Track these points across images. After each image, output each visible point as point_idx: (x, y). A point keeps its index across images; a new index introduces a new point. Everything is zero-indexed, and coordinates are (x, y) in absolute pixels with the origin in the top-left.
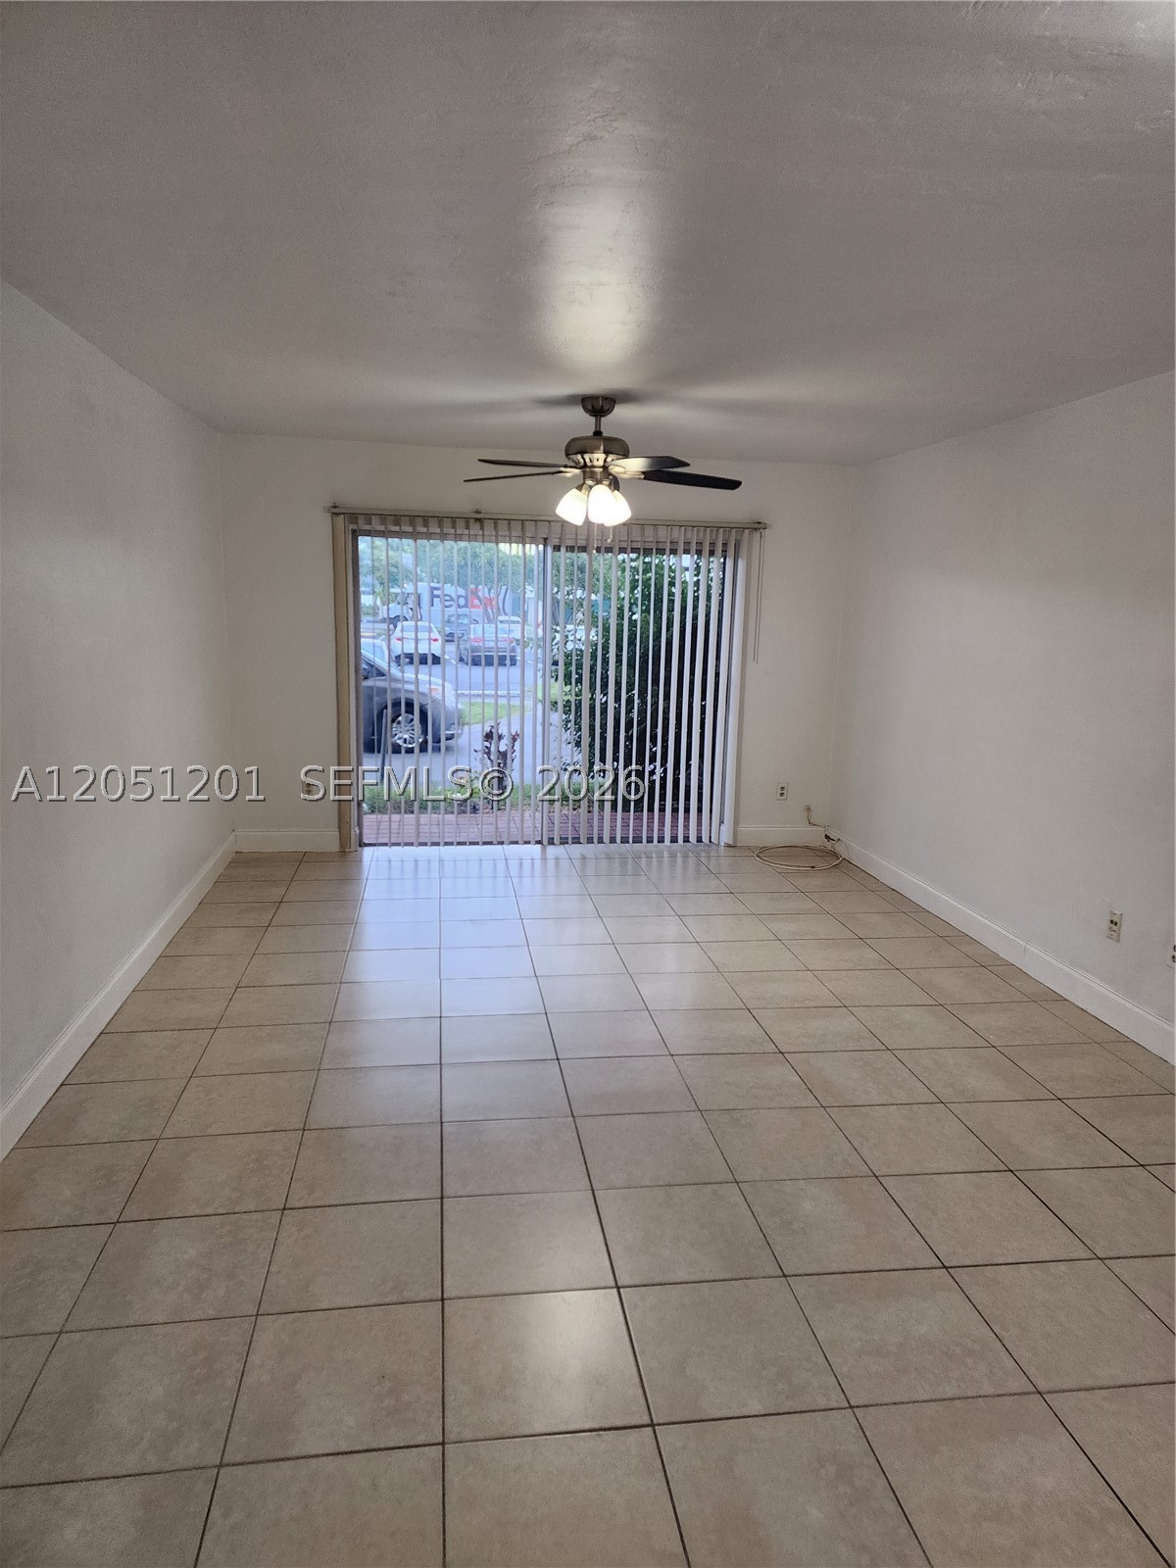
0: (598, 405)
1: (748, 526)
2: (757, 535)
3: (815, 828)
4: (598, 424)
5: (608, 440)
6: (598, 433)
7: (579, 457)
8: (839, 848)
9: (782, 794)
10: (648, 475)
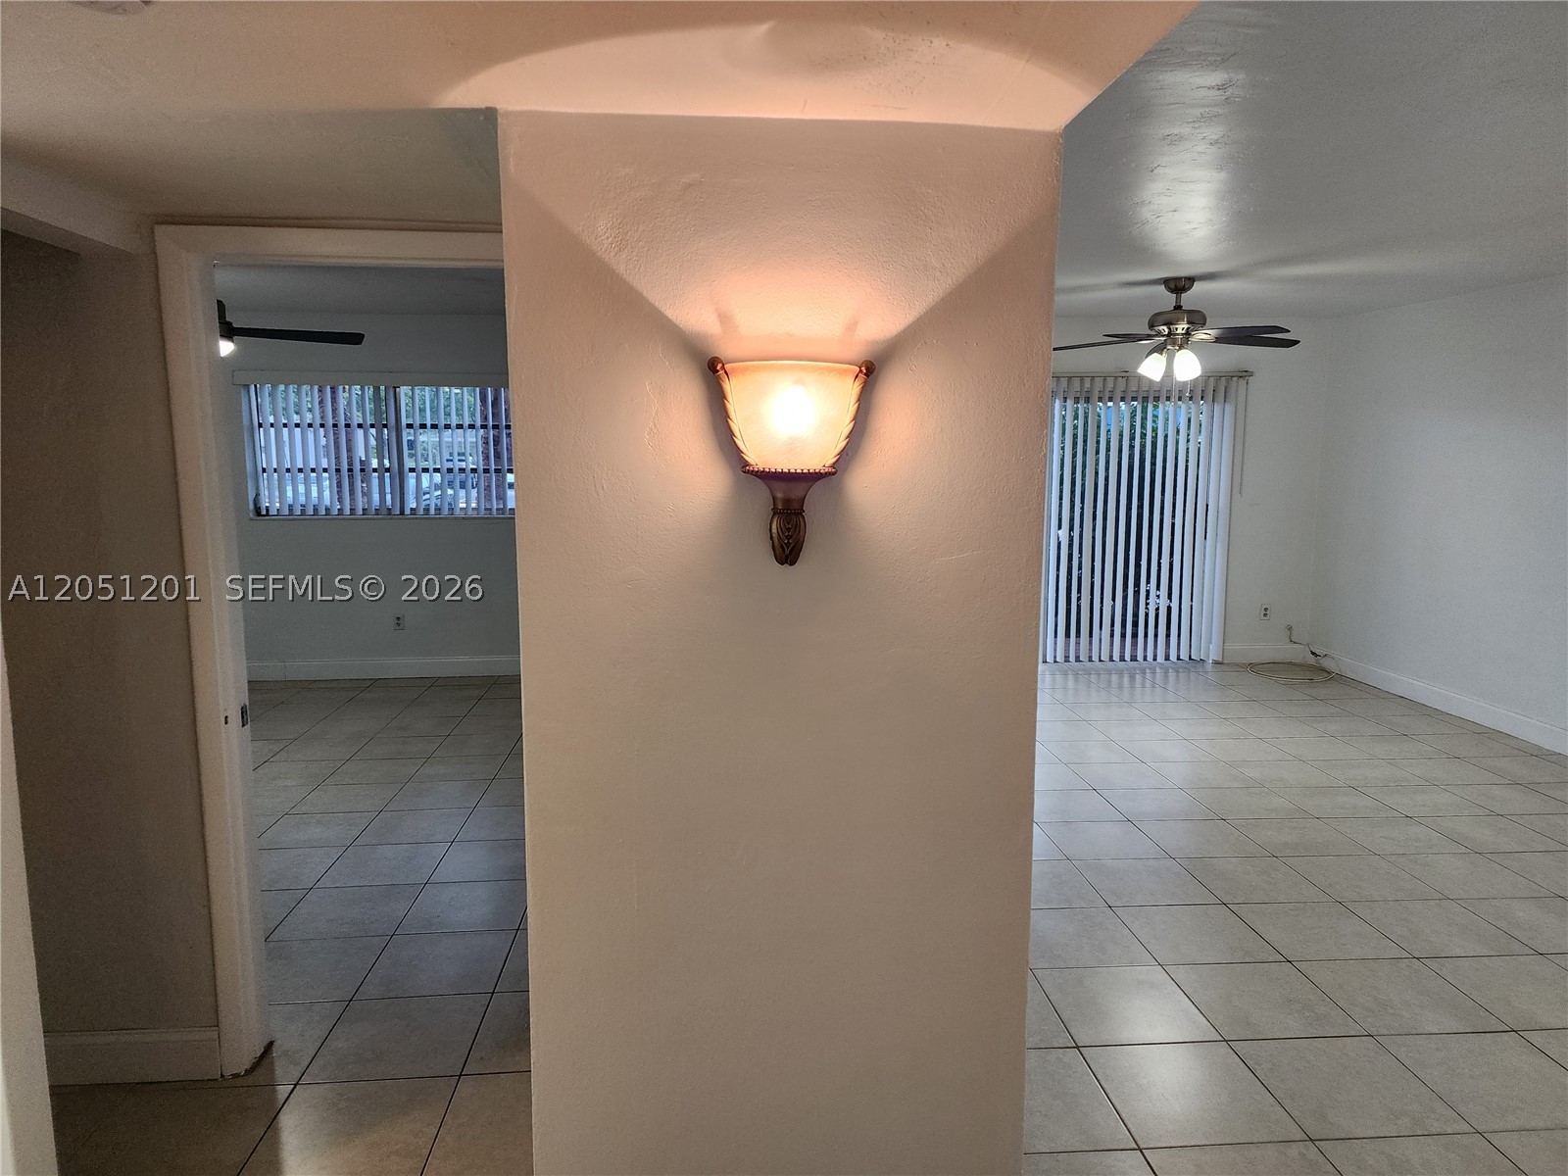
0: (1178, 285)
1: (1235, 374)
2: (1242, 382)
3: (1295, 646)
4: (1178, 299)
5: (1189, 312)
6: (1178, 307)
7: (1165, 328)
8: (1326, 663)
9: (1265, 615)
10: (1218, 340)
